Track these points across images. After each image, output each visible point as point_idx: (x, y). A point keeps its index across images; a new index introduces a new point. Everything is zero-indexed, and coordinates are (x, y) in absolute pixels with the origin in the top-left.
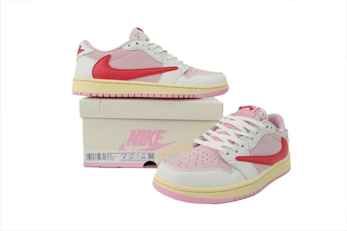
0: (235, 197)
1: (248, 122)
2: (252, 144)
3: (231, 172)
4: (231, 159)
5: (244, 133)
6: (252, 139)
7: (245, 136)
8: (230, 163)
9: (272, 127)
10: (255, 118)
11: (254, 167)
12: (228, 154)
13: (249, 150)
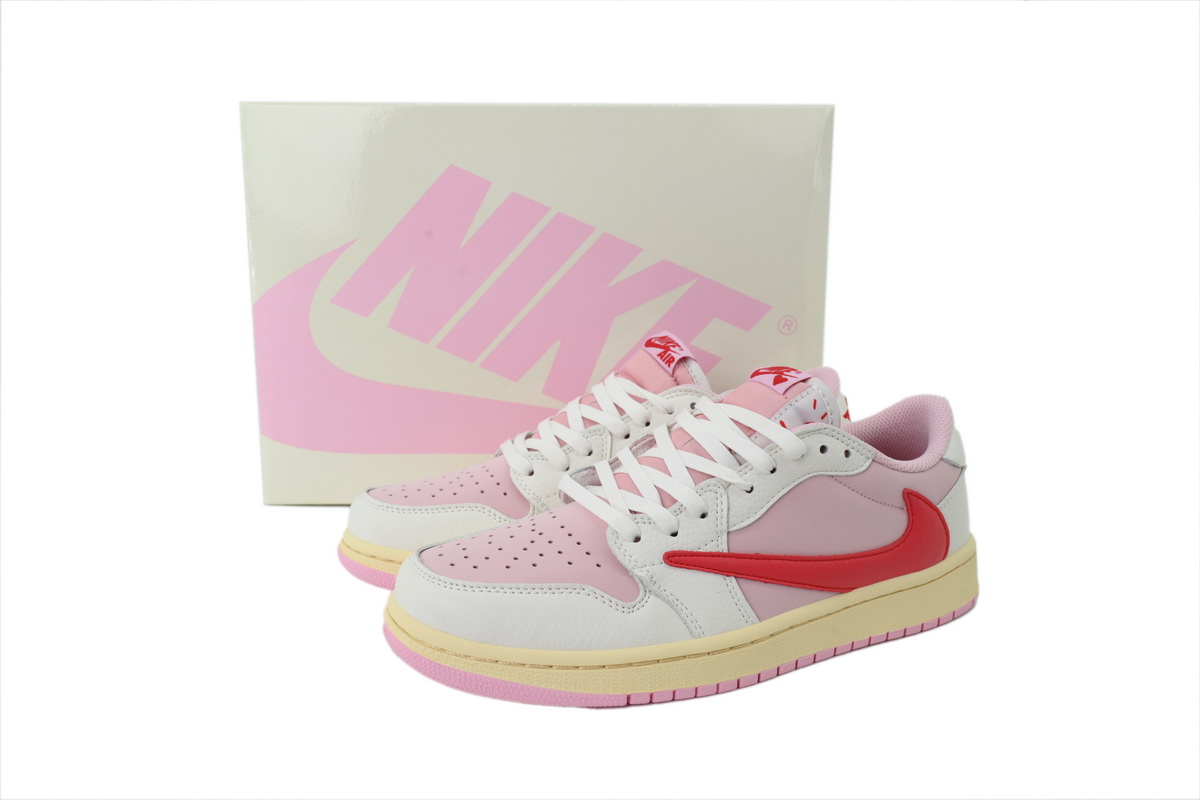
0: (629, 693)
1: (749, 431)
2: (747, 510)
3: (633, 603)
4: (645, 560)
5: (723, 470)
6: (749, 492)
7: (720, 480)
8: (637, 572)
9: (851, 451)
10: (777, 415)
11: (740, 595)
12: (637, 539)
13: (729, 533)
